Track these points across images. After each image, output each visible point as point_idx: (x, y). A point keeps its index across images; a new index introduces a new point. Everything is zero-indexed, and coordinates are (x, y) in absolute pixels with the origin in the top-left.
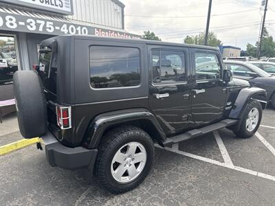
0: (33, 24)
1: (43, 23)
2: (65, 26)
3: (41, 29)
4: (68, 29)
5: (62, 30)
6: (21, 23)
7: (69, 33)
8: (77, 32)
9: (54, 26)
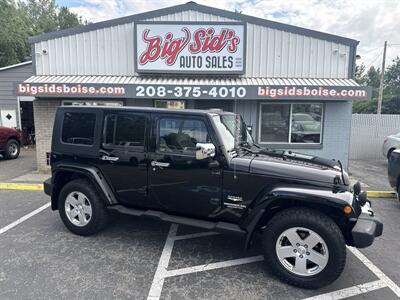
0: (180, 92)
1: (190, 89)
2: (214, 89)
3: (187, 95)
4: (218, 91)
5: (210, 93)
6: (169, 92)
7: (218, 95)
8: (230, 93)
9: (201, 90)
